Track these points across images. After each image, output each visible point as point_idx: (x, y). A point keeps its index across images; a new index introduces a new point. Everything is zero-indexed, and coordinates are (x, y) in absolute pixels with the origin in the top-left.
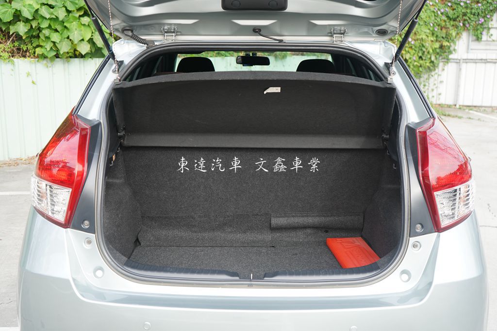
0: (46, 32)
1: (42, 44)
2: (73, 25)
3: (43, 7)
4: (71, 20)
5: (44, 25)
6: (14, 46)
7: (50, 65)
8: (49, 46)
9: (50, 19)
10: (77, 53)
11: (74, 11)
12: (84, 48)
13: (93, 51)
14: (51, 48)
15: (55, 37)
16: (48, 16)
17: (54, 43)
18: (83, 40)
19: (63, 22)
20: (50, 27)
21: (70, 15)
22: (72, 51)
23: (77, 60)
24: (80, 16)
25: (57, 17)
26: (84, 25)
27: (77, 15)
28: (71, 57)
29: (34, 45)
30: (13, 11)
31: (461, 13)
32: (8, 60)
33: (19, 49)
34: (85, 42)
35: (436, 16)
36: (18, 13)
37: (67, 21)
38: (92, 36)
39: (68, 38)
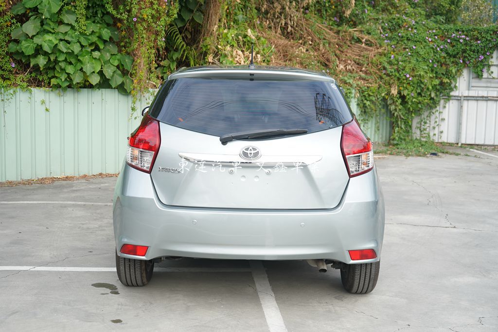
0: (62, 65)
1: (57, 75)
2: (86, 59)
3: (61, 42)
4: (84, 54)
5: (61, 58)
6: (31, 77)
7: (62, 94)
8: (63, 77)
9: (66, 53)
10: (87, 84)
11: (86, 46)
12: (95, 80)
13: (101, 82)
14: (66, 79)
15: (70, 69)
16: (65, 51)
17: (68, 74)
18: (94, 72)
19: (77, 56)
20: (65, 60)
21: (84, 49)
22: (83, 82)
23: (86, 90)
24: (92, 50)
25: (73, 52)
26: (95, 59)
27: (89, 50)
28: (81, 87)
29: (50, 76)
30: (35, 46)
31: (460, 50)
32: (26, 89)
33: (35, 79)
34: (96, 74)
35: (435, 52)
36: (39, 47)
37: (81, 55)
38: (102, 68)
39: (81, 70)
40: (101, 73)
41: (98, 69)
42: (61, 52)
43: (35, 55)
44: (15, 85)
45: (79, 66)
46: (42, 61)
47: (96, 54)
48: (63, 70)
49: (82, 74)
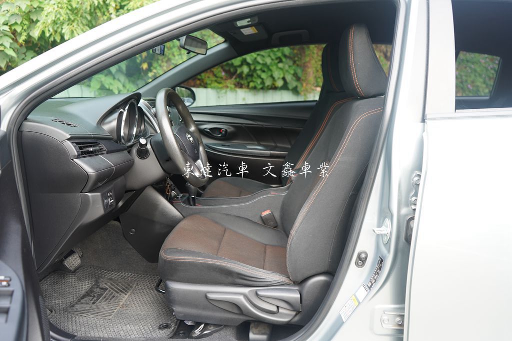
40: (284, 79)
41: (282, 76)
42: (259, 63)
43: (241, 66)
44: (227, 87)
45: (269, 73)
46: (245, 70)
47: (280, 65)
48: (259, 77)
49: (271, 79)
